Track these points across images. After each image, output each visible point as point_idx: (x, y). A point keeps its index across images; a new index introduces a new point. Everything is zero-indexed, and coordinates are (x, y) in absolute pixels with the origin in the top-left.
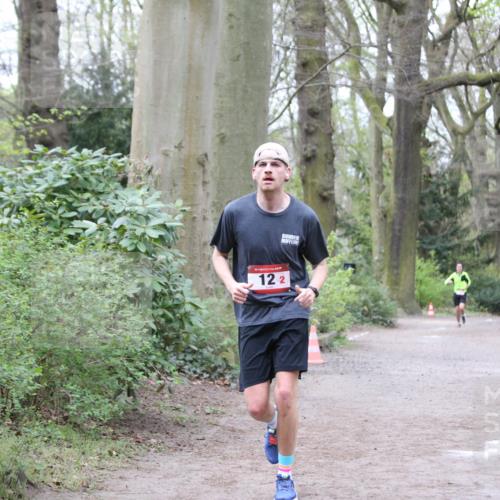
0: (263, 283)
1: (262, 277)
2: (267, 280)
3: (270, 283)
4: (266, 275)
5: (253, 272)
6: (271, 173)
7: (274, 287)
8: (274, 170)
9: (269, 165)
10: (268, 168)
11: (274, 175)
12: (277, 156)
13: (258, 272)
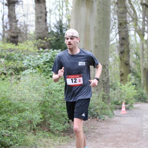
0: (72, 82)
1: (72, 80)
2: (74, 81)
3: (75, 82)
4: (73, 79)
5: (68, 78)
6: (70, 42)
7: (77, 84)
8: (72, 41)
9: (69, 39)
11: (72, 43)
12: (72, 35)
13: (70, 78)
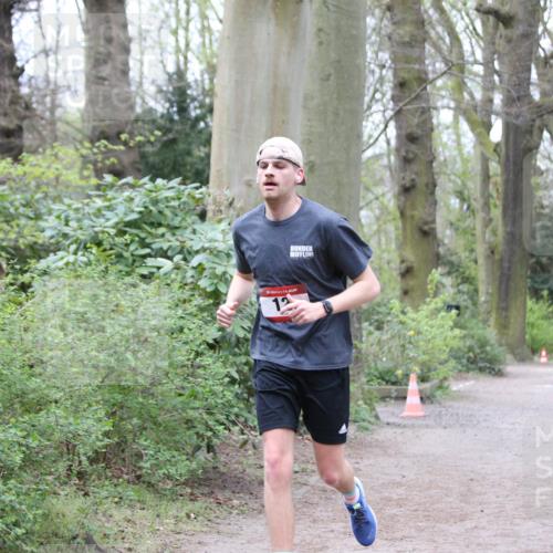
0: (278, 309)
1: (276, 301)
5: (265, 295)
8: (276, 172)
10: (270, 170)
12: (281, 154)
